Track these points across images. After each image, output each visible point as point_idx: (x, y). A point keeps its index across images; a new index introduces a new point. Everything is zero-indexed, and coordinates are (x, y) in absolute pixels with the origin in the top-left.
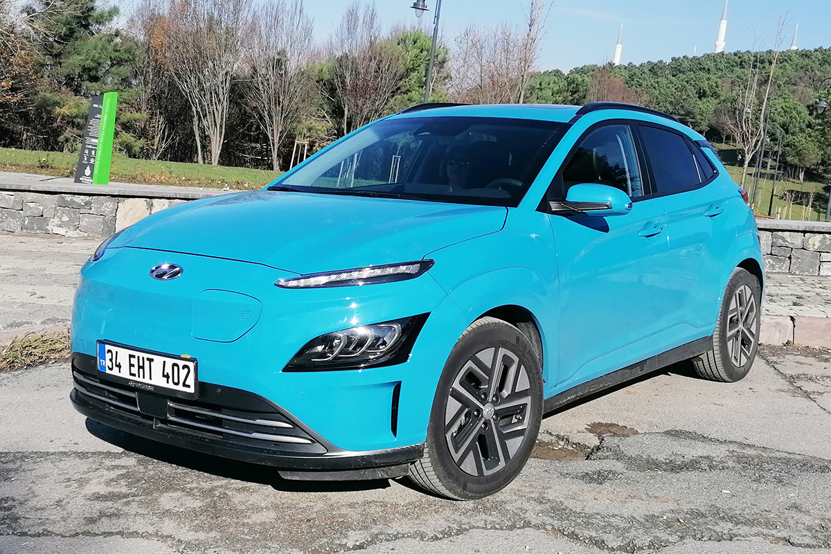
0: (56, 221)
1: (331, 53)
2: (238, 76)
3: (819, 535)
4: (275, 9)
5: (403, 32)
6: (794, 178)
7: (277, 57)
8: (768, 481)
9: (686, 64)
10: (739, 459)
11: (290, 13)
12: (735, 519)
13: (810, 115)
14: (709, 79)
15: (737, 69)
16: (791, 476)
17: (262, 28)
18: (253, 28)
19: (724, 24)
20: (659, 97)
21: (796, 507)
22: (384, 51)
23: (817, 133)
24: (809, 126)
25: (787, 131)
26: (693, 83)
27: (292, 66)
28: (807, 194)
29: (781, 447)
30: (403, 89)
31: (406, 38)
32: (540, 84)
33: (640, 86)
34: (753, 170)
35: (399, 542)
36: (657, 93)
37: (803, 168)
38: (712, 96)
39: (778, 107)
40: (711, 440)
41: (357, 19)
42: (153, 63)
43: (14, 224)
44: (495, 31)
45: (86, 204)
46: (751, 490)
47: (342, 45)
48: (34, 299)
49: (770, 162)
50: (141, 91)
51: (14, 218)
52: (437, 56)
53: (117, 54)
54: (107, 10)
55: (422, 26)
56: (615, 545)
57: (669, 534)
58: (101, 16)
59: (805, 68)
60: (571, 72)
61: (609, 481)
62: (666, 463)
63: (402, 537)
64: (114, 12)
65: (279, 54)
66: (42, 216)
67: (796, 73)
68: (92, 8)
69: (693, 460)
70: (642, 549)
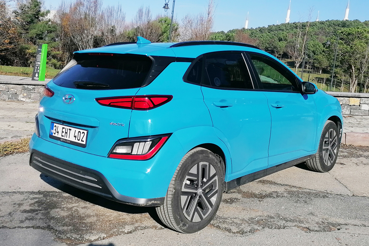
0: (22, 95)
1: (132, 26)
2: (97, 36)
3: (321, 226)
4: (110, 10)
5: (161, 18)
6: (317, 72)
7: (112, 28)
8: (301, 202)
9: (274, 28)
10: (289, 192)
11: (116, 11)
12: (286, 219)
13: (324, 47)
14: (283, 34)
15: (294, 29)
16: (310, 200)
17: (106, 17)
18: (102, 17)
19: (289, 12)
20: (263, 41)
21: (312, 214)
22: (153, 25)
23: (327, 54)
24: (323, 51)
25: (315, 54)
26: (277, 35)
27: (118, 32)
28: (323, 79)
29: (307, 187)
30: (161, 40)
31: (162, 20)
32: (215, 37)
33: (256, 37)
34: (301, 70)
35: (146, 230)
36: (262, 39)
37: (321, 68)
38: (284, 40)
39: (311, 44)
40: (278, 184)
41: (142, 13)
42: (63, 32)
43: (6, 97)
44: (197, 16)
45: (33, 89)
46: (293, 206)
47: (137, 23)
48: (9, 128)
49: (308, 66)
50: (59, 43)
51: (5, 95)
52: (174, 27)
53: (50, 28)
54: (45, 11)
55: (168, 15)
56: (235, 231)
57: (258, 226)
58: (43, 14)
59: (322, 28)
60: (228, 32)
61: (235, 203)
62: (259, 195)
63: (147, 228)
64: (48, 12)
65: (112, 27)
66: (16, 94)
67: (318, 30)
68: (40, 11)
69: (270, 193)
70: (247, 233)
